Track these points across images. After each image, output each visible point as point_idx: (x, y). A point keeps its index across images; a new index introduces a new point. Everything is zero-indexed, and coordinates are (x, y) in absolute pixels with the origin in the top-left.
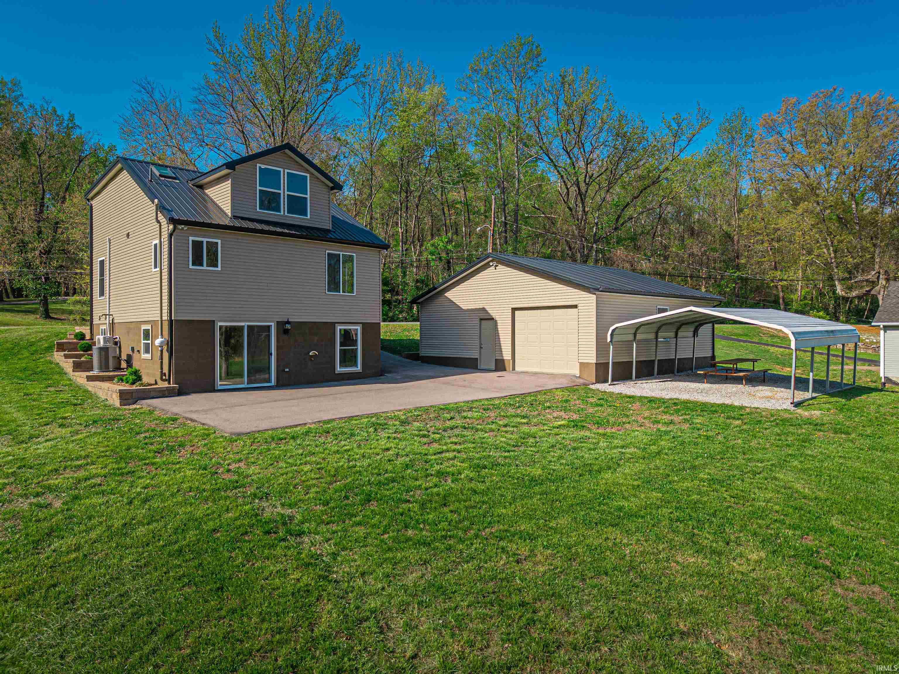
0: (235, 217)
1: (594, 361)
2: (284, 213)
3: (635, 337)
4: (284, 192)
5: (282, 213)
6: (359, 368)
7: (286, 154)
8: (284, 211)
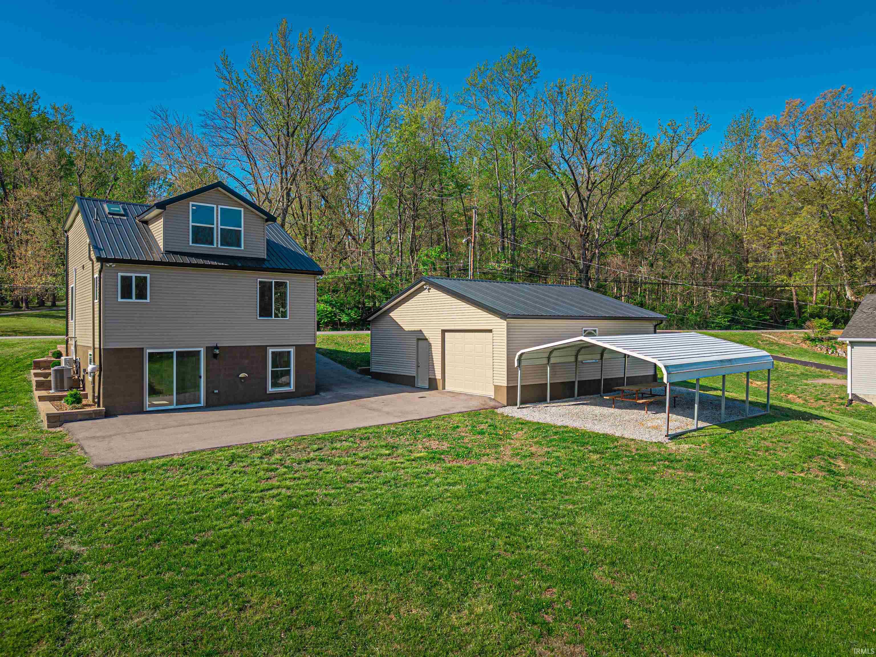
0: (168, 252)
1: (505, 385)
2: (217, 246)
3: (549, 361)
4: (217, 227)
5: (215, 246)
6: (292, 388)
7: (219, 191)
8: (217, 244)
